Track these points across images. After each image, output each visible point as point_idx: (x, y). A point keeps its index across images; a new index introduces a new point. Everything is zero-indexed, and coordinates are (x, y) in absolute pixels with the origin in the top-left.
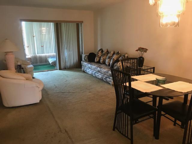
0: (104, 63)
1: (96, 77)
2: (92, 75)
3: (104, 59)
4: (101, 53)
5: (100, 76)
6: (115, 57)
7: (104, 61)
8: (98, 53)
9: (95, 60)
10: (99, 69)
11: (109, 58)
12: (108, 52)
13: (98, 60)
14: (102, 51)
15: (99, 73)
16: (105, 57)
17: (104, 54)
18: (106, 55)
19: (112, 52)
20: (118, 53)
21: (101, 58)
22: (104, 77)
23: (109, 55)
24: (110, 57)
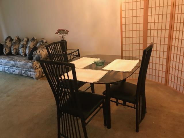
0: (17, 53)
1: (11, 74)
2: (5, 72)
3: (16, 49)
4: (10, 42)
5: (17, 72)
6: (31, 44)
7: (16, 51)
8: (6, 43)
9: (4, 52)
10: (12, 62)
11: (23, 47)
12: (19, 40)
13: (8, 51)
14: (11, 40)
15: (15, 68)
16: (17, 46)
17: (15, 43)
18: (17, 44)
19: (25, 39)
20: (33, 39)
21: (12, 49)
22: (23, 72)
23: (22, 43)
24: (24, 45)
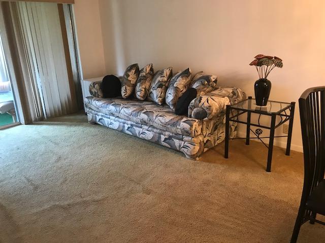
2: (122, 131)
3: (145, 89)
4: (135, 76)
5: (149, 135)
6: (180, 83)
7: (146, 93)
8: (128, 76)
9: (123, 94)
10: (144, 117)
11: (160, 86)
13: (129, 92)
14: (138, 71)
16: (147, 85)
17: (145, 78)
19: (167, 72)
20: (186, 73)
21: (138, 88)
22: (163, 138)
23: (159, 79)
